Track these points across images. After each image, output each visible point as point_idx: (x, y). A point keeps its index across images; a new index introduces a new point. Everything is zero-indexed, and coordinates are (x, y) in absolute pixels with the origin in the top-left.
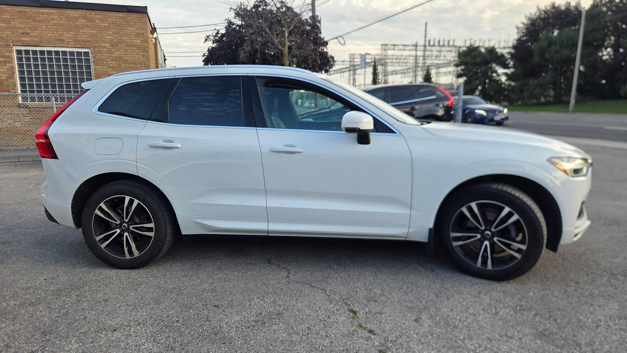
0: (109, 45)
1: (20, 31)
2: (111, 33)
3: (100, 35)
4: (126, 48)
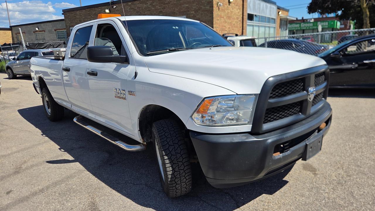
0: (193, 12)
1: (159, 10)
2: (195, 4)
3: (190, 7)
4: (202, 13)
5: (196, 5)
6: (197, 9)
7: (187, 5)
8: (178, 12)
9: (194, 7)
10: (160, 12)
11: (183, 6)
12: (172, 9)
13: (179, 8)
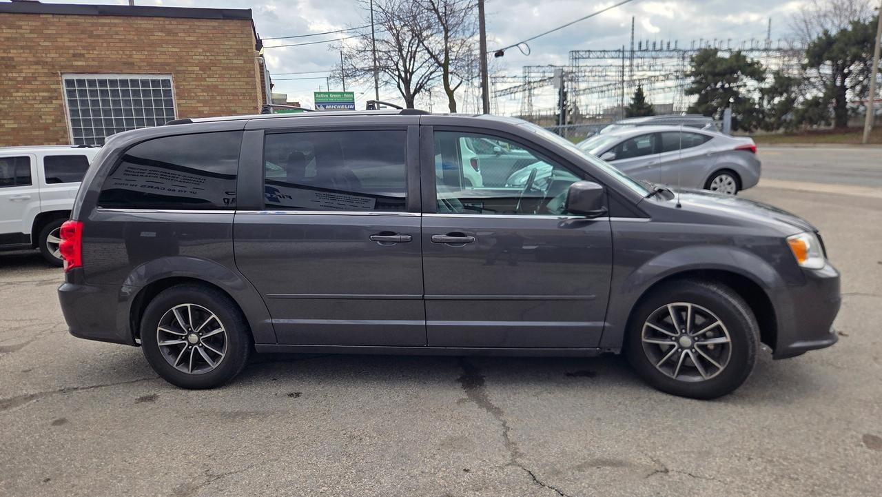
0: (198, 69)
1: (71, 51)
2: (201, 50)
3: (184, 54)
4: (223, 72)
5: (204, 51)
6: (207, 61)
7: (174, 50)
8: (145, 64)
9: (198, 57)
10: (74, 55)
11: (158, 49)
12: (121, 52)
13: (146, 53)
